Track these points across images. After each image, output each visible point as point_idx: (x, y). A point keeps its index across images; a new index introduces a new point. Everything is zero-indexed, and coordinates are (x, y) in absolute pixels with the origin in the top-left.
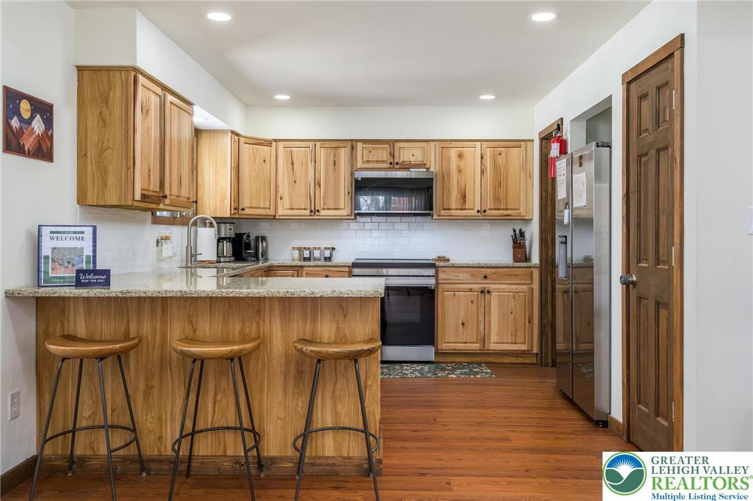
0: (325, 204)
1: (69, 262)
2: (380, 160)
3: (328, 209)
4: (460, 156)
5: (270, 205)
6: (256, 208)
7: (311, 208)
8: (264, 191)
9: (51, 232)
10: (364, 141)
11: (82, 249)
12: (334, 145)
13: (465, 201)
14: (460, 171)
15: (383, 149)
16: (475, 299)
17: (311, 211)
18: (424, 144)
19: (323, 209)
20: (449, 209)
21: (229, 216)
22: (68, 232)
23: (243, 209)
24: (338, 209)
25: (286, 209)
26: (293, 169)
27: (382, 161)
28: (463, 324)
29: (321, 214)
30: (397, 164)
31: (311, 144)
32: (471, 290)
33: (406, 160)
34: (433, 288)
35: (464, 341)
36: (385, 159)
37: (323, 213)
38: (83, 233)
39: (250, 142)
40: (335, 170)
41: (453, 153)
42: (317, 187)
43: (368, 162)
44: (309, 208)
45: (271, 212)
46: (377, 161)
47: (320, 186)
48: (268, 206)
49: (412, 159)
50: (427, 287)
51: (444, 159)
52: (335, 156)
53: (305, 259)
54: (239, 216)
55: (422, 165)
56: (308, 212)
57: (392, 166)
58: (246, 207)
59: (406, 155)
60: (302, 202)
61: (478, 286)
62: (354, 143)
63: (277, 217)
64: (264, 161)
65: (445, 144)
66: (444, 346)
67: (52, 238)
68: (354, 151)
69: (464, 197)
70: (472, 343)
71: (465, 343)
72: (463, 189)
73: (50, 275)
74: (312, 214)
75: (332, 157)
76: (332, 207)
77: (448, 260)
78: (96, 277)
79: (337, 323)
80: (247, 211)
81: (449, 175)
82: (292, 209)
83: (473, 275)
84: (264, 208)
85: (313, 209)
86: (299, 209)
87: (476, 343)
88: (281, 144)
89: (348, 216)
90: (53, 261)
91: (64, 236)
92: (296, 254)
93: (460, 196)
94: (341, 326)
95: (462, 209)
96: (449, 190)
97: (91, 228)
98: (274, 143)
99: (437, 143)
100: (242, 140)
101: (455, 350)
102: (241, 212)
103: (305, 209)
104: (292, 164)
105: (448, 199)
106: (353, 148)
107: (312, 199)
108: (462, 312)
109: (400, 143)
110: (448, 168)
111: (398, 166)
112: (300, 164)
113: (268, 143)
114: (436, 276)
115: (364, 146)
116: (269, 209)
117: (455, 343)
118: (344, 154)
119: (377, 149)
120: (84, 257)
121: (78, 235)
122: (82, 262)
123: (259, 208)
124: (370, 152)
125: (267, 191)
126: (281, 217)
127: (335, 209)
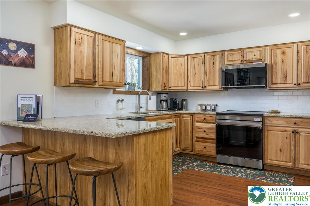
0: (209, 83)
1: (27, 111)
2: (236, 59)
3: (210, 86)
4: (283, 53)
5: (184, 85)
6: (177, 86)
7: (202, 85)
8: (181, 78)
9: (21, 98)
10: (228, 51)
11: (32, 105)
12: (213, 54)
13: (286, 79)
14: (283, 61)
15: (238, 53)
16: (289, 137)
17: (202, 87)
18: (261, 49)
19: (208, 86)
20: (276, 84)
21: (161, 90)
22: (27, 98)
23: (170, 87)
24: (215, 86)
25: (192, 86)
26: (194, 68)
27: (237, 60)
28: (280, 150)
29: (207, 88)
30: (245, 60)
31: (202, 55)
32: (286, 131)
33: (250, 58)
34: (261, 128)
35: (282, 160)
36: (239, 59)
37: (208, 88)
38: (32, 98)
39: (174, 57)
40: (213, 66)
41: (279, 52)
42: (205, 75)
43: (230, 61)
44: (201, 86)
45: (185, 88)
46: (235, 60)
47: (206, 75)
48: (183, 85)
49: (254, 57)
50: (257, 128)
51: (273, 56)
52: (213, 60)
53: (203, 110)
54: (169, 90)
55: (260, 60)
56: (200, 88)
57: (242, 62)
58: (172, 86)
59: (250, 56)
60: (198, 83)
61: (291, 129)
62: (223, 52)
63: (188, 91)
64: (181, 65)
65: (274, 47)
66: (269, 162)
67: (21, 100)
68: (223, 56)
69: (286, 77)
70: (287, 162)
71: (282, 161)
72: (285, 71)
73: (21, 116)
74: (203, 88)
75: (212, 60)
76: (212, 85)
77: (279, 112)
78: (32, 117)
79: (116, 150)
80: (172, 88)
81: (276, 64)
82: (194, 86)
83: (287, 122)
84: (181, 86)
85: (203, 86)
86: (197, 86)
87: (290, 162)
88: (189, 57)
89: (220, 89)
90: (22, 110)
91: (26, 99)
92: (199, 107)
93: (283, 76)
94: (117, 151)
95: (284, 84)
96: (276, 73)
97: (35, 96)
98: (186, 57)
99: (268, 47)
100: (170, 56)
101: (275, 164)
102: (169, 89)
103: (200, 86)
104: (194, 65)
105: (276, 78)
106: (222, 55)
107: (203, 82)
108: (280, 143)
109: (247, 50)
110: (276, 60)
111: (246, 62)
112: (198, 65)
113: (183, 57)
114: (263, 122)
115: (228, 53)
116: (184, 87)
117: (275, 160)
118: (218, 58)
119: (235, 54)
120: (33, 108)
121: (30, 99)
122: (32, 110)
123: (179, 86)
124: (231, 56)
125: (183, 78)
126: (189, 91)
127: (214, 86)
